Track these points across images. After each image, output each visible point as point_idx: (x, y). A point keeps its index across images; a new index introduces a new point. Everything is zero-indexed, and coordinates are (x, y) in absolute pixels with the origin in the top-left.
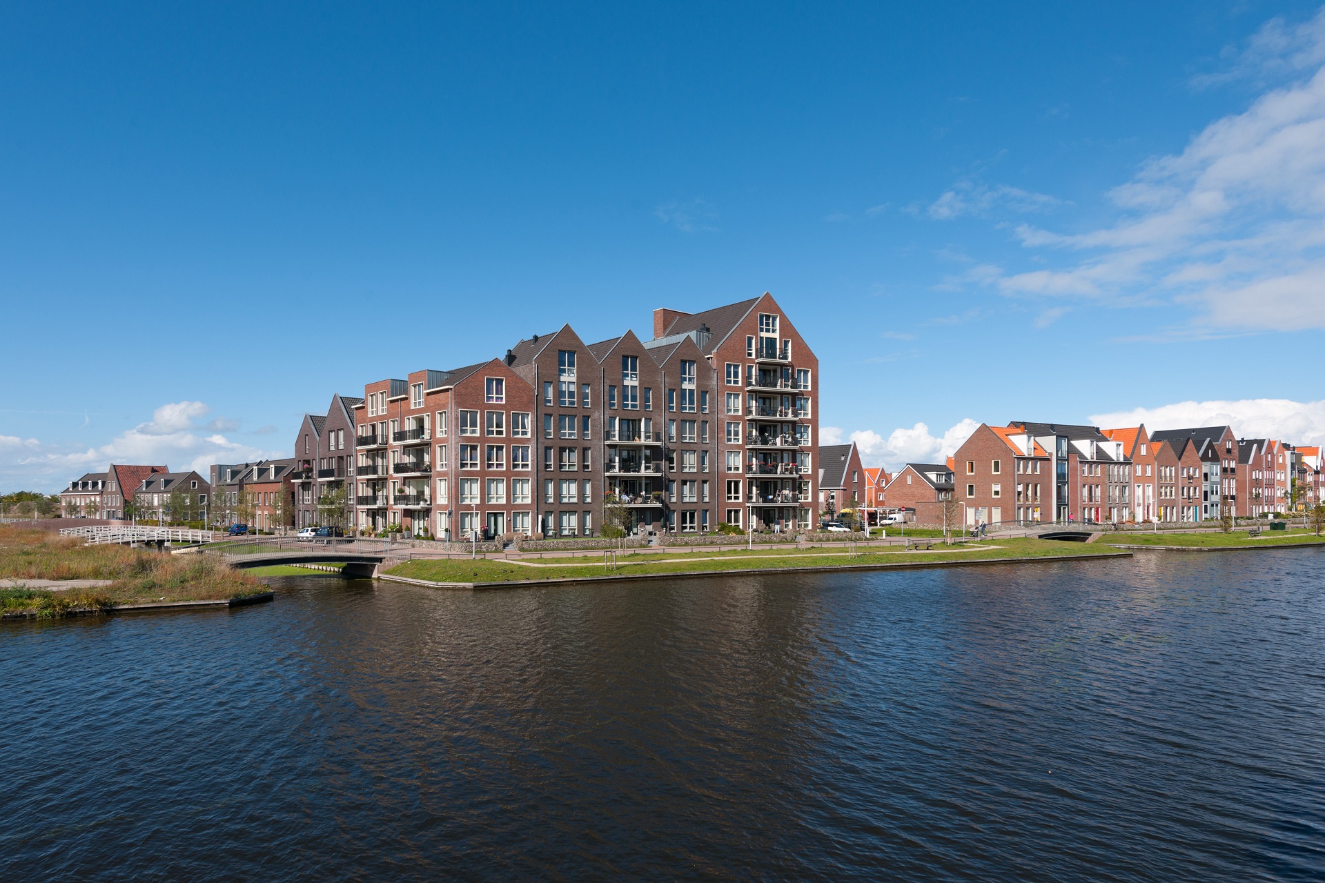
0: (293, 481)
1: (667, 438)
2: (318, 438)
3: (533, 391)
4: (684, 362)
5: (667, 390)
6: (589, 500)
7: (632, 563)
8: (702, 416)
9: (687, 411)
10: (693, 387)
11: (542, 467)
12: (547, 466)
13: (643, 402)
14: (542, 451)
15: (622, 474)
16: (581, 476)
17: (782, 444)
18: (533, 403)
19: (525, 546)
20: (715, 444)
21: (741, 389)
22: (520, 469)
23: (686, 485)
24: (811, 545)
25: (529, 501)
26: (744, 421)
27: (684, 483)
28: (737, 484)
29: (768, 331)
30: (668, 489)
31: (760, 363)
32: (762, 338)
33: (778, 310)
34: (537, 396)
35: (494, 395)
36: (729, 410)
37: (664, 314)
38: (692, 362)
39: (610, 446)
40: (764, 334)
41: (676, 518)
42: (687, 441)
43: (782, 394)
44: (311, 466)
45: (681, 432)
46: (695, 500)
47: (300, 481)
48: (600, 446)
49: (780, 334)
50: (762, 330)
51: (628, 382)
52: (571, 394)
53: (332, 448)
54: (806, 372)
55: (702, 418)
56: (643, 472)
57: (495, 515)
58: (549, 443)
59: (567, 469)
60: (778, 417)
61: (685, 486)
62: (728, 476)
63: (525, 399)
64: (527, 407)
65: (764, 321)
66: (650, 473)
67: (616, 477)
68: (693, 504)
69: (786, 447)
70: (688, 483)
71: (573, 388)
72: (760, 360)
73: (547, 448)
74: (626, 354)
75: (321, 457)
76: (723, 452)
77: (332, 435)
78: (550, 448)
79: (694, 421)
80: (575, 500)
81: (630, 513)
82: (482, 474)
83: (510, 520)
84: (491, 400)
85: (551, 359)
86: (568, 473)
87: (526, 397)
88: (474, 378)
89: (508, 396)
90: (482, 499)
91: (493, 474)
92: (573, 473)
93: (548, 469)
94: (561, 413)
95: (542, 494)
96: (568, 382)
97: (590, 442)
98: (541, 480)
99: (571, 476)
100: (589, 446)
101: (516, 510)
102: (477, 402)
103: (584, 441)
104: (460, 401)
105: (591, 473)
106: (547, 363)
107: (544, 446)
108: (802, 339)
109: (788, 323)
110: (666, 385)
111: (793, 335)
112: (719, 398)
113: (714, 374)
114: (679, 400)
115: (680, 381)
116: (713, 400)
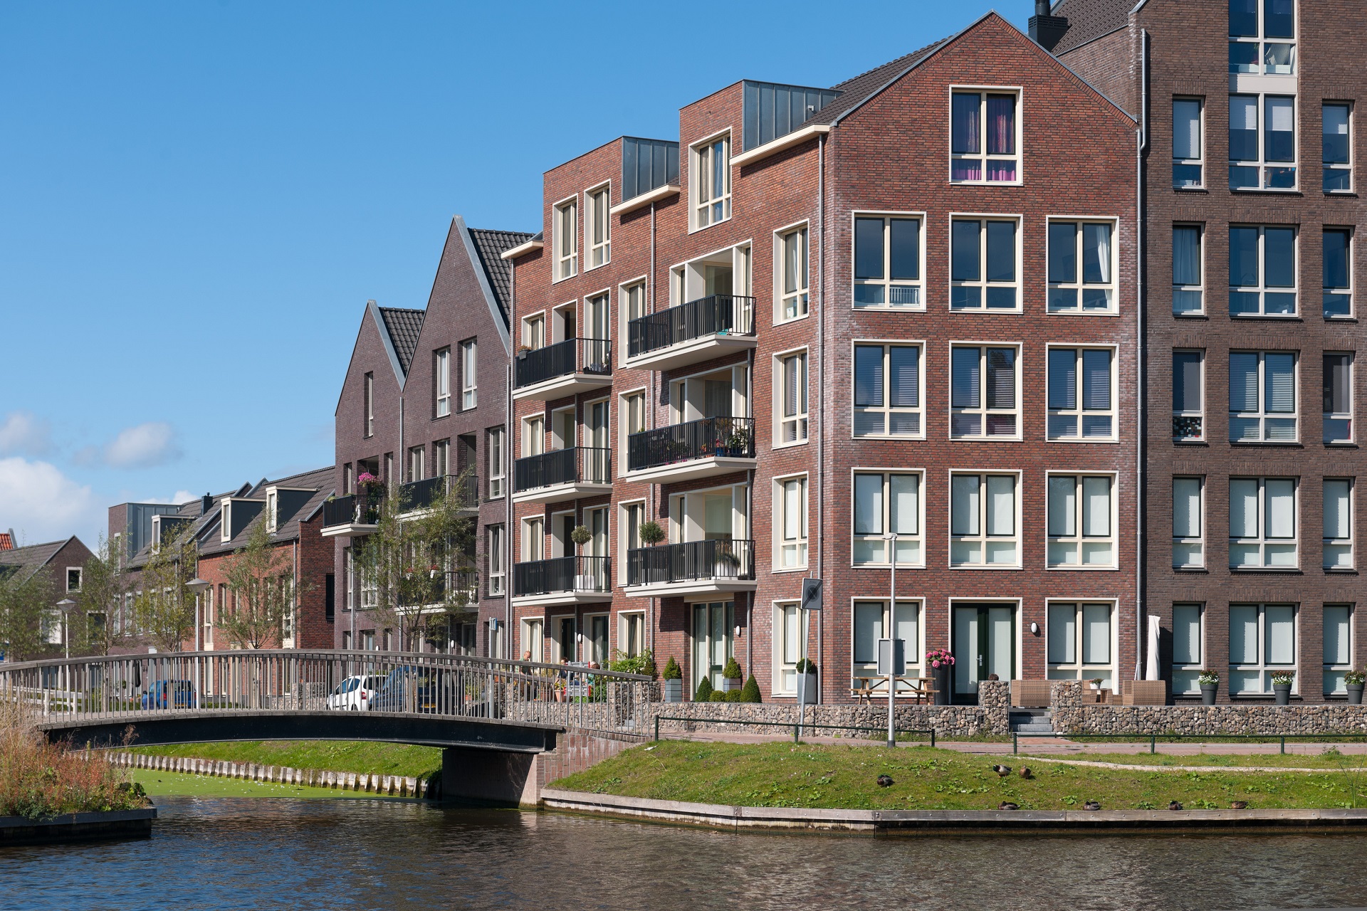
0: (326, 532)
2: (401, 379)
3: (1129, 133)
6: (1347, 561)
11: (1162, 429)
12: (1182, 426)
14: (1161, 365)
16: (1319, 463)
18: (1130, 181)
19: (1094, 723)
22: (1078, 437)
25: (1110, 559)
34: (1145, 152)
35: (983, 156)
44: (381, 477)
47: (346, 528)
52: (1279, 145)
53: (443, 410)
57: (984, 611)
58: (1188, 336)
59: (1261, 439)
63: (1099, 165)
64: (1106, 196)
71: (1285, 119)
73: (1184, 357)
75: (410, 444)
77: (445, 364)
78: (1195, 356)
80: (1291, 560)
82: (934, 454)
83: (1038, 633)
84: (971, 172)
85: (1199, 9)
86: (1266, 452)
87: (1101, 159)
88: (907, 93)
89: (1032, 154)
90: (934, 550)
91: (975, 454)
92: (1285, 452)
93: (1186, 435)
94: (1238, 218)
95: (1160, 533)
96: (1266, 96)
97: (1354, 327)
98: (1159, 476)
99: (1276, 465)
100: (1348, 345)
101: (1062, 594)
102: (917, 180)
103: (1330, 327)
104: (855, 181)
105: (1355, 452)
106: (1185, 24)
107: (1169, 347)
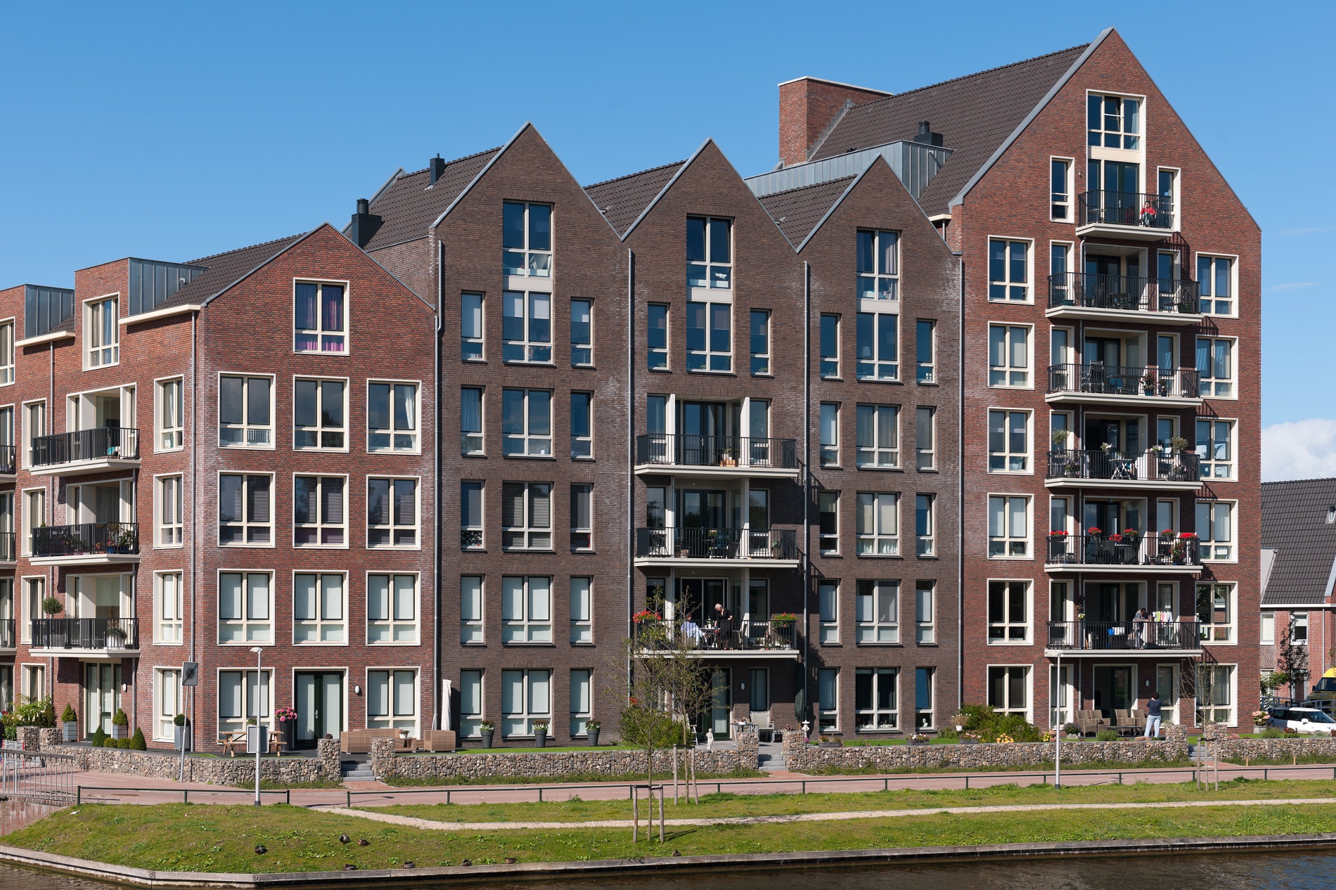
1: (815, 456)
3: (429, 317)
4: (866, 234)
5: (816, 315)
6: (587, 637)
7: (712, 822)
8: (918, 392)
9: (875, 378)
10: (893, 306)
11: (452, 541)
12: (468, 537)
13: (747, 352)
14: (452, 492)
15: (685, 561)
16: (568, 565)
17: (1151, 476)
18: (429, 354)
19: (404, 769)
20: (955, 475)
21: (1033, 313)
22: (390, 545)
23: (870, 593)
24: (1237, 775)
25: (413, 638)
26: (1042, 408)
27: (865, 587)
28: (1018, 592)
29: (1112, 142)
30: (817, 606)
31: (1088, 238)
32: (1095, 163)
33: (1145, 83)
34: (441, 333)
35: (319, 332)
36: (997, 376)
37: (810, 93)
38: (890, 235)
39: (650, 479)
40: (1101, 153)
41: (840, 690)
42: (875, 465)
43: (1152, 327)
45: (856, 439)
46: (895, 637)
48: (622, 478)
49: (1149, 152)
50: (1095, 140)
51: (704, 293)
52: (539, 328)
54: (1224, 264)
55: (917, 396)
56: (745, 557)
57: (319, 678)
58: (473, 471)
59: (526, 547)
60: (1141, 397)
61: (867, 599)
62: (994, 567)
63: (406, 341)
64: (411, 363)
65: (1103, 114)
66: (767, 559)
67: (664, 571)
68: (890, 652)
69: (1164, 483)
70: (876, 590)
71: (544, 310)
72: (1088, 228)
73: (469, 486)
74: (697, 210)
76: (979, 497)
78: (478, 485)
79: (896, 408)
80: (547, 637)
81: (707, 677)
82: (281, 559)
83: (360, 693)
84: (309, 344)
85: (481, 227)
86: (529, 557)
87: (408, 337)
88: (261, 282)
89: (356, 332)
90: (281, 632)
91: (313, 559)
92: (543, 557)
93: (471, 544)
94: (509, 384)
95: (451, 618)
96: (530, 292)
97: (593, 466)
98: (451, 576)
99: (536, 567)
100: (589, 479)
101: (378, 664)
102: (269, 350)
103: (576, 465)
104: (220, 349)
105: (594, 557)
106: (471, 237)
107: (458, 479)
108: (1213, 166)
109: (1173, 119)
110: (814, 300)
111: (1186, 154)
112: (967, 338)
113: (953, 270)
114: (852, 345)
115: (855, 290)
116: (952, 346)
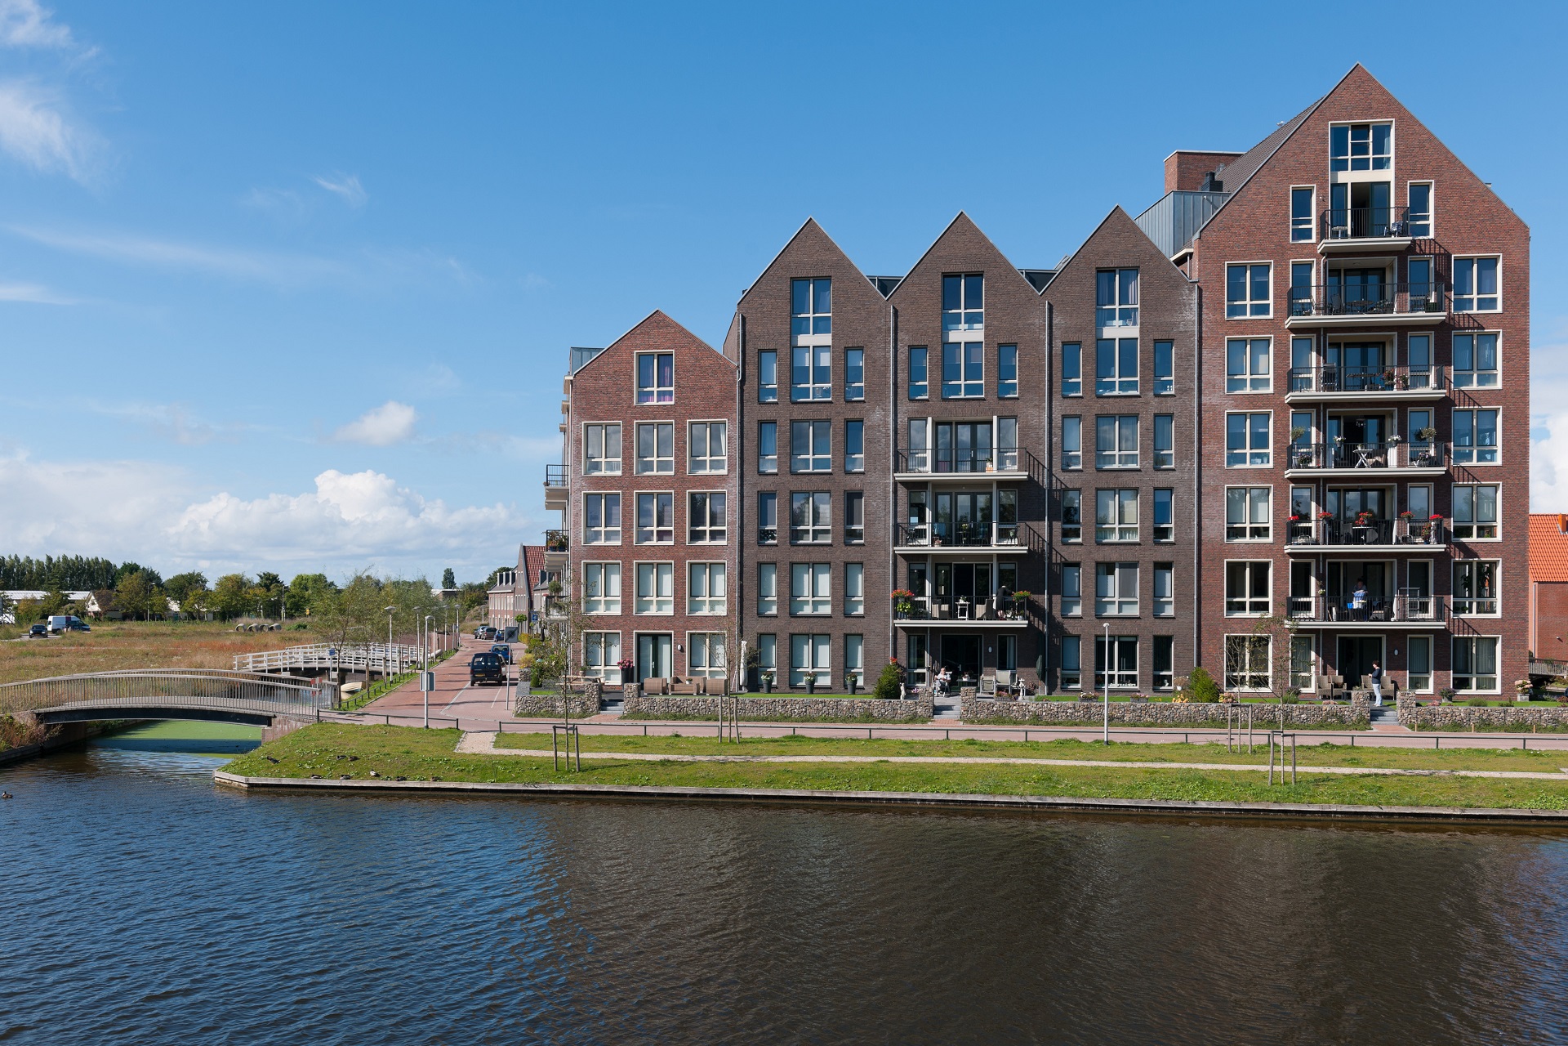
1: (1057, 461)
3: (733, 372)
4: (1106, 272)
5: (1058, 345)
6: (861, 610)
8: (1155, 402)
9: (1116, 392)
10: (1133, 331)
11: (751, 537)
12: (764, 535)
13: (995, 379)
14: (751, 501)
15: (938, 549)
16: (842, 554)
17: (1401, 463)
18: (733, 399)
20: (1191, 471)
21: (1273, 325)
22: (707, 542)
23: (1113, 573)
25: (721, 611)
26: (1281, 409)
27: (1109, 568)
28: (1260, 571)
29: (1360, 165)
30: (1057, 586)
31: (1329, 253)
32: (1339, 188)
33: (1392, 106)
34: (743, 382)
35: (655, 389)
36: (1234, 384)
37: (1178, 157)
38: (1129, 272)
39: (911, 486)
40: (1348, 177)
41: (1085, 655)
42: (1116, 466)
43: (1403, 329)
45: (1097, 446)
46: (1135, 611)
48: (887, 485)
49: (1397, 170)
50: (1340, 166)
51: (960, 335)
52: (821, 374)
54: (1488, 264)
55: (1155, 406)
56: (996, 547)
57: (655, 638)
58: (766, 484)
59: (810, 541)
60: (1396, 393)
61: (1110, 578)
62: (1232, 550)
63: (716, 391)
64: (719, 407)
65: (1350, 141)
66: (1013, 547)
67: (923, 558)
68: (1128, 622)
69: (1415, 469)
70: (1117, 570)
71: (825, 360)
72: (1330, 242)
73: (764, 497)
76: (1216, 489)
78: (772, 495)
79: (1136, 416)
80: (826, 610)
82: (627, 552)
83: (682, 650)
85: (773, 301)
86: (811, 548)
87: (717, 388)
88: (612, 357)
89: (679, 387)
90: (626, 606)
91: (648, 553)
92: (821, 548)
93: (768, 539)
94: (795, 417)
95: (751, 594)
96: (814, 347)
97: (862, 477)
98: (750, 564)
99: (816, 556)
100: (859, 487)
101: (695, 629)
102: (617, 404)
103: (849, 477)
104: (584, 406)
105: (863, 548)
106: (765, 309)
107: (756, 491)
108: (1471, 174)
109: (1425, 136)
110: (1056, 332)
111: (1440, 166)
112: (1204, 352)
113: (1190, 295)
114: (1092, 367)
115: (1094, 321)
116: (1188, 360)
